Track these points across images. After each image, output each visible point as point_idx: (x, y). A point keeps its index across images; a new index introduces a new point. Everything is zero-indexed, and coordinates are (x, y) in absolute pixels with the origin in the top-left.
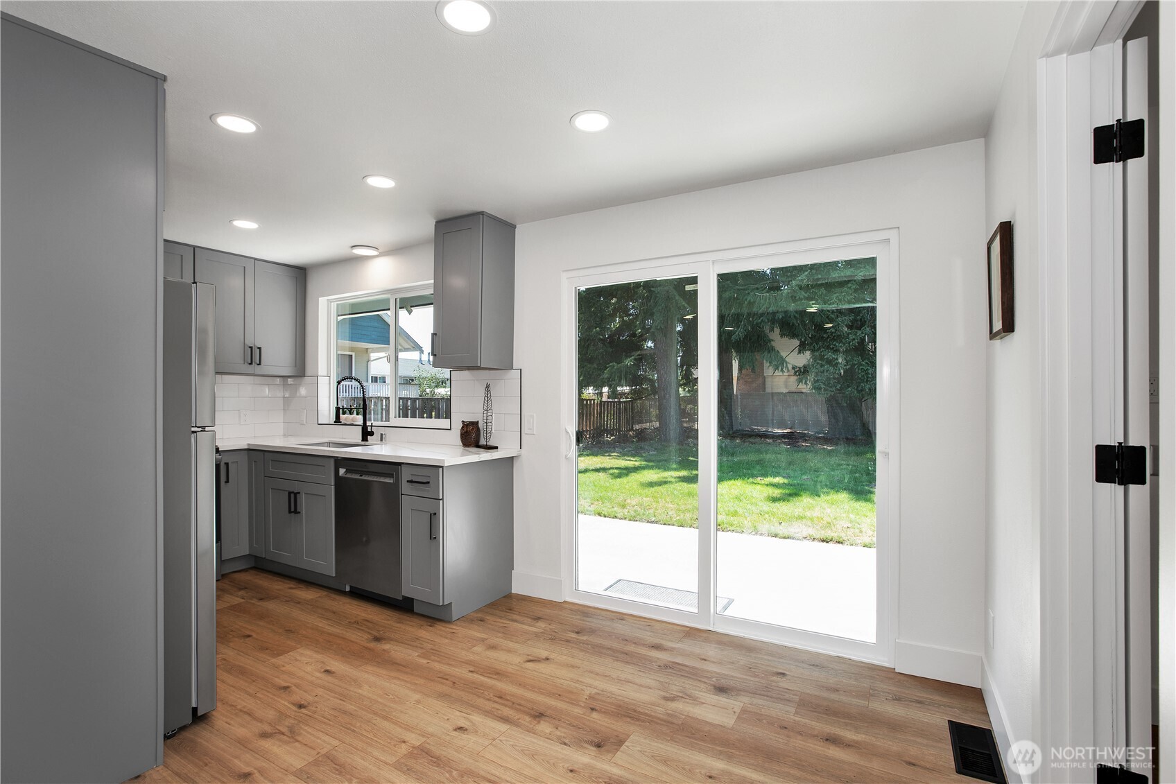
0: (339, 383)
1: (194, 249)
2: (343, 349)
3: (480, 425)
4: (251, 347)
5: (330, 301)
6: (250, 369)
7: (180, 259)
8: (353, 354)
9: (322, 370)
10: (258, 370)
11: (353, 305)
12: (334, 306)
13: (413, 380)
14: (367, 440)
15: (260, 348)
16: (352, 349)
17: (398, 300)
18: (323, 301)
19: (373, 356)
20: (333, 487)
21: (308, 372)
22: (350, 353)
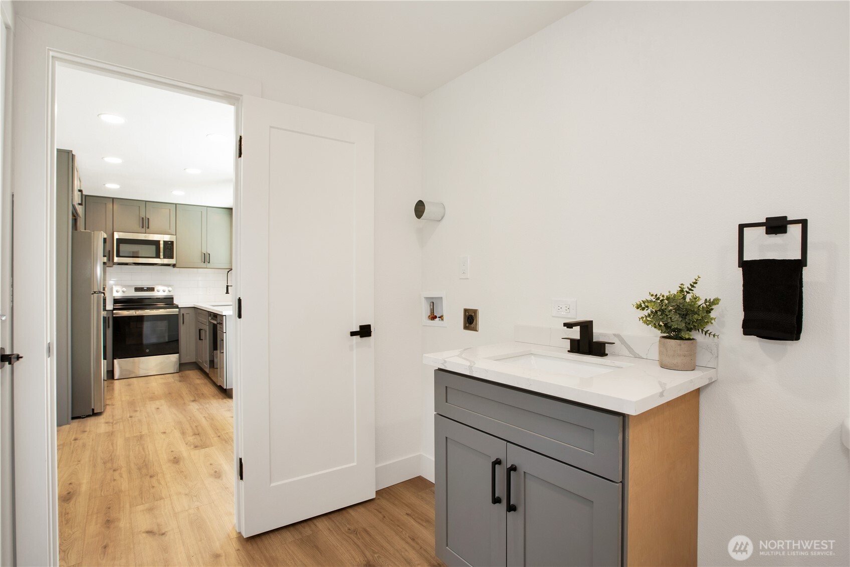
4: (204, 254)
6: (205, 265)
7: (169, 210)
10: (209, 265)
15: (209, 254)
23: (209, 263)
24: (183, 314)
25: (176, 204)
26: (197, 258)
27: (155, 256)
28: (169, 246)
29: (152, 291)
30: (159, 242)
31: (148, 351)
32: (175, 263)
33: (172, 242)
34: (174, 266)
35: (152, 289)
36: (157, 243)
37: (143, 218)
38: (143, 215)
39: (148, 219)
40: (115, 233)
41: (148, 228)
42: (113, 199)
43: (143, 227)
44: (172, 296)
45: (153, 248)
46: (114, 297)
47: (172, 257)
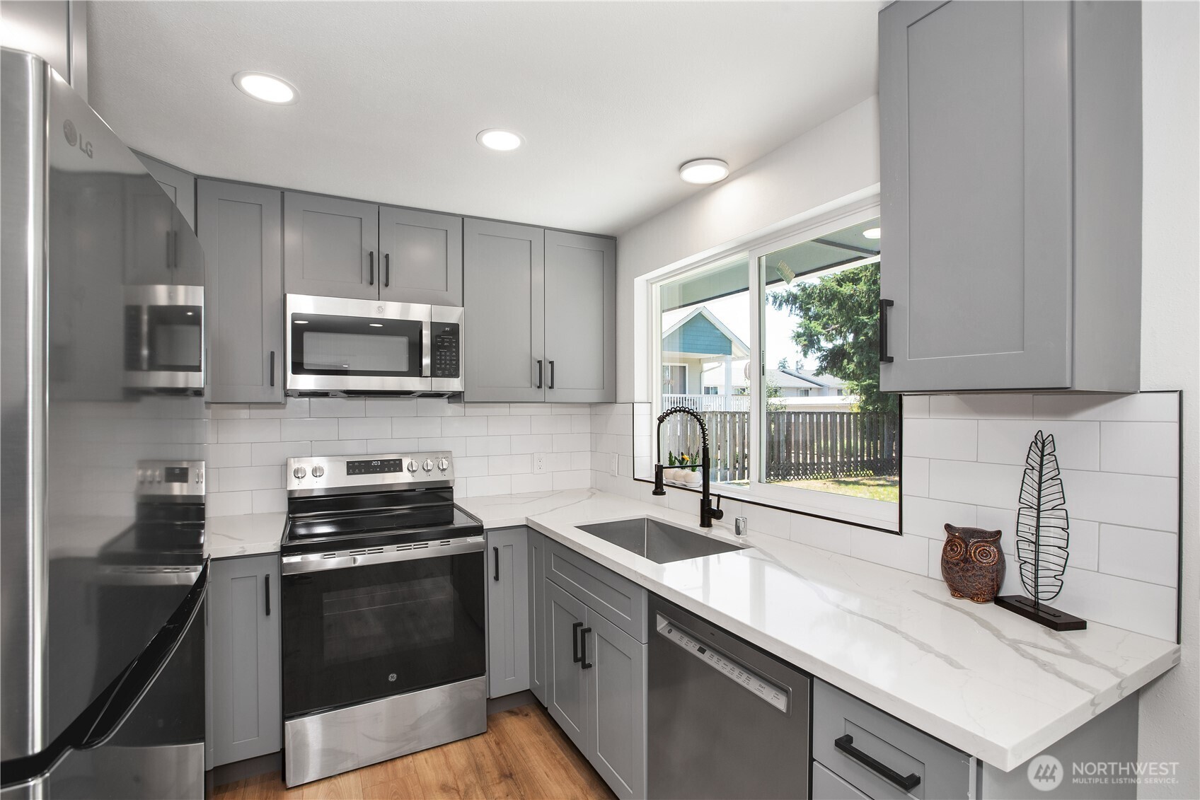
0: (661, 420)
1: (463, 219)
2: (672, 360)
3: (1008, 543)
4: (540, 362)
5: (650, 282)
6: (539, 394)
7: (445, 235)
8: (687, 365)
9: (639, 394)
10: (550, 395)
11: (686, 287)
12: (656, 289)
13: (744, 390)
14: (709, 525)
15: (552, 363)
16: (684, 360)
17: (763, 259)
18: (639, 282)
19: (706, 366)
20: (645, 648)
21: (621, 398)
22: (683, 365)
23: (551, 387)
24: (496, 550)
25: (463, 217)
26: (520, 373)
27: (405, 368)
28: (447, 337)
29: (395, 471)
30: (417, 326)
31: (393, 677)
32: (460, 389)
33: (454, 329)
34: (455, 397)
35: (395, 466)
36: (410, 330)
37: (371, 254)
38: (370, 244)
39: (387, 256)
40: (291, 298)
41: (387, 285)
42: (283, 192)
43: (371, 283)
44: (447, 482)
45: (401, 343)
46: (291, 492)
47: (454, 374)
